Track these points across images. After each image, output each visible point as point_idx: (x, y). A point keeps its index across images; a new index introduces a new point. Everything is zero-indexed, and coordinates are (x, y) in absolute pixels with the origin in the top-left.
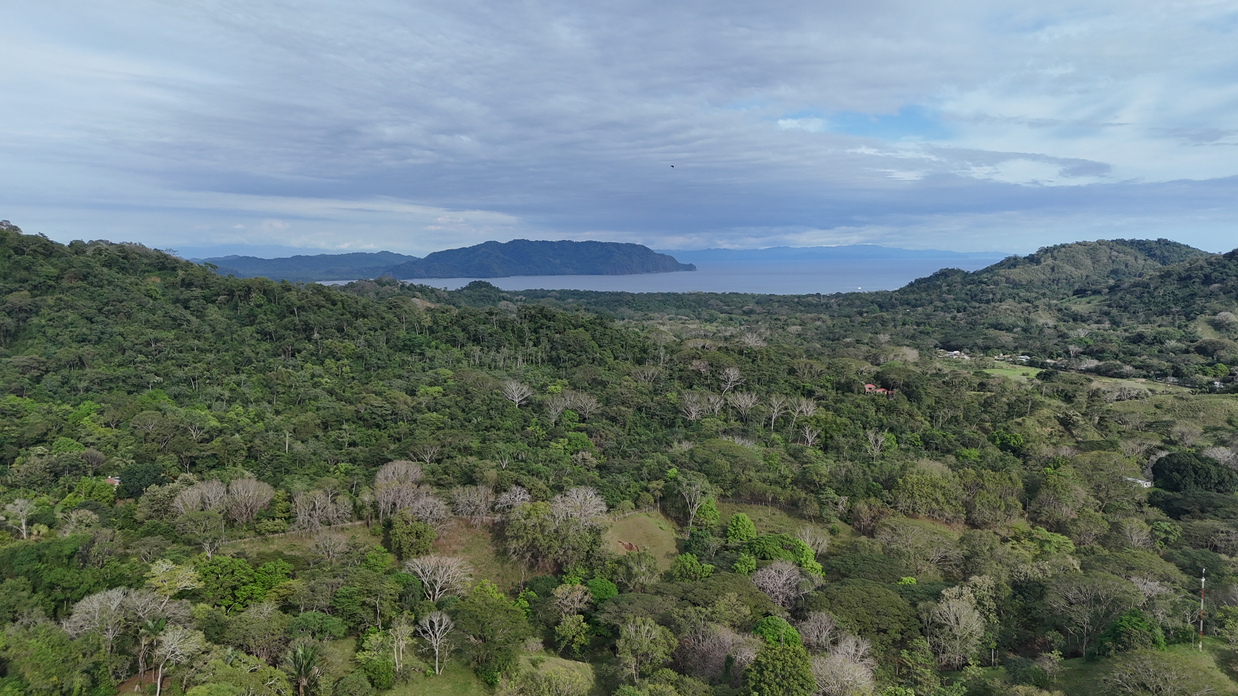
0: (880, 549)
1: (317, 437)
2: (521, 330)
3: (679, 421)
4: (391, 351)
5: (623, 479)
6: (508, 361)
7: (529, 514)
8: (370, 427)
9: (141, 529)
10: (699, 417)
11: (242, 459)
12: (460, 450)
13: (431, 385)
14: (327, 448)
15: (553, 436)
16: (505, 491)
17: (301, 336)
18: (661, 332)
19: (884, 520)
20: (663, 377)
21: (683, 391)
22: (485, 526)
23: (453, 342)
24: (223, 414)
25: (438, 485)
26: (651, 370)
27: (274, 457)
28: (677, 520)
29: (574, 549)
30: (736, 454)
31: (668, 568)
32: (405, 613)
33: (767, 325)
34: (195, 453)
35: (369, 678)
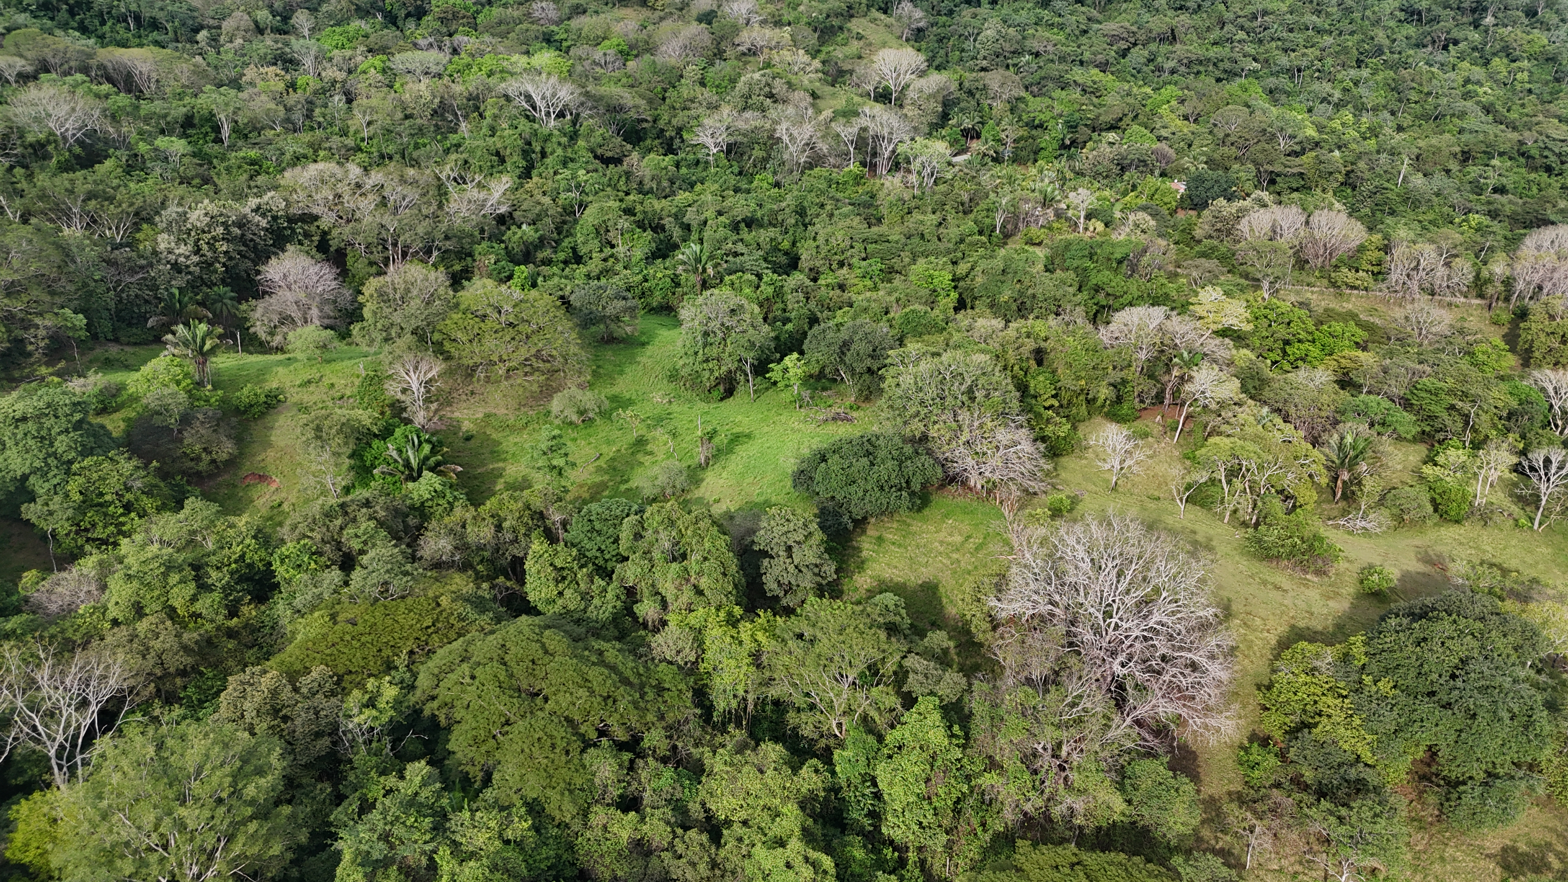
1: (1448, 171)
9: (1197, 249)
11: (1336, 185)
14: (1459, 190)
24: (1325, 122)
27: (1380, 189)
32: (1511, 437)
34: (1278, 168)
35: (1433, 501)
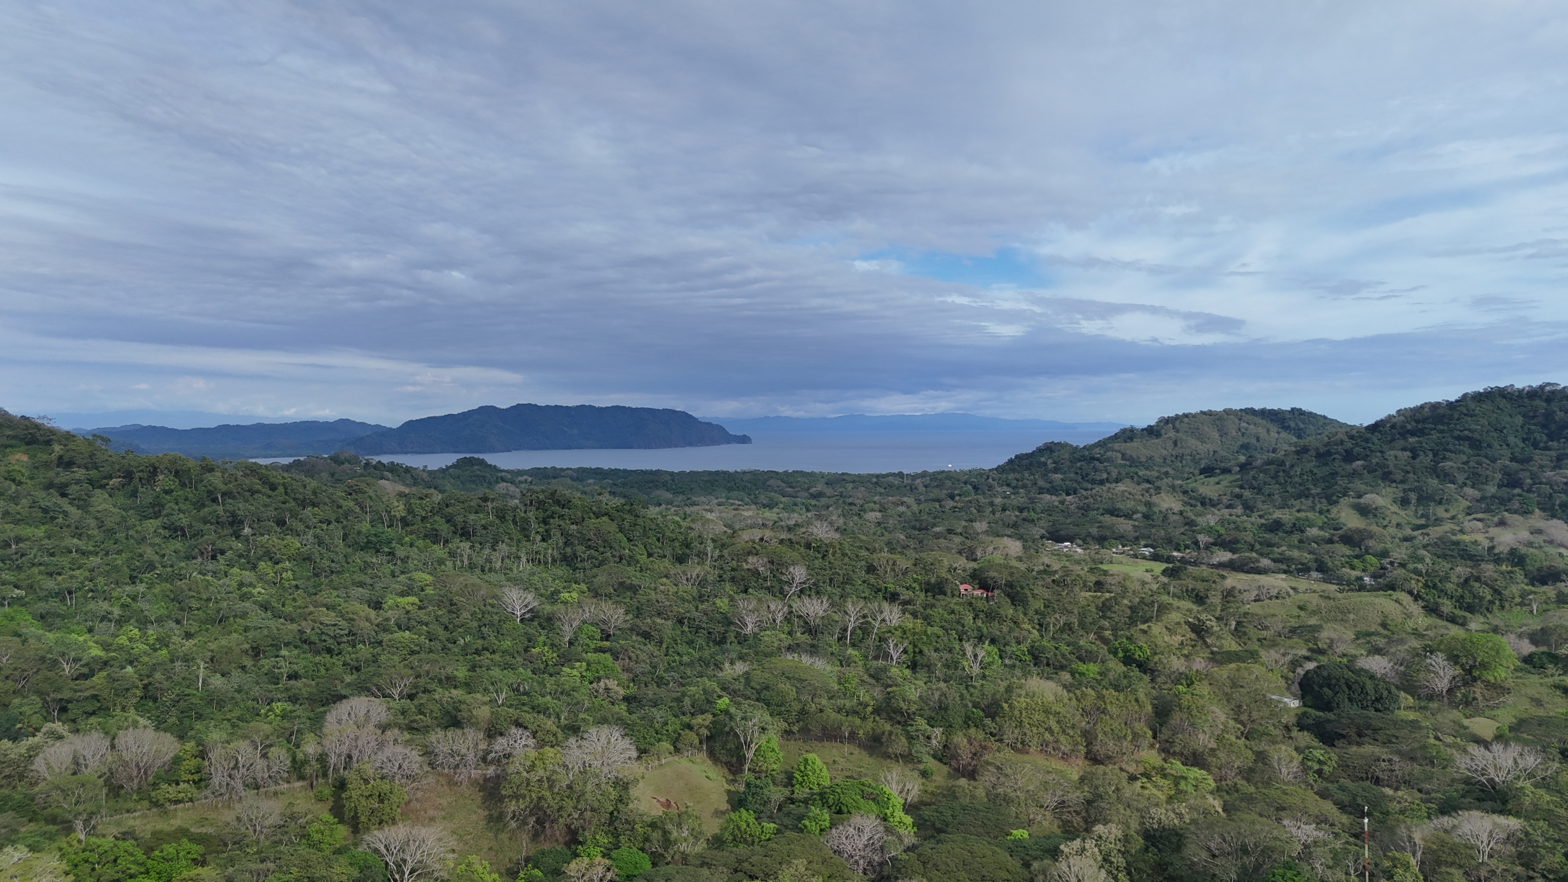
0: (984, 794)
1: (243, 668)
2: (526, 521)
3: (731, 636)
4: (350, 550)
5: (658, 714)
6: (507, 560)
7: (533, 765)
8: (318, 653)
10: (756, 630)
11: (135, 701)
12: (440, 681)
13: (402, 594)
14: (258, 683)
15: (566, 659)
16: (501, 734)
17: (226, 532)
18: (708, 520)
19: (987, 757)
20: (710, 578)
21: (736, 597)
22: (474, 783)
23: (434, 537)
24: (110, 640)
25: (411, 729)
26: (695, 570)
27: (182, 697)
28: (729, 765)
29: (593, 810)
30: (803, 677)
31: (717, 831)
33: (840, 511)
34: (66, 694)
